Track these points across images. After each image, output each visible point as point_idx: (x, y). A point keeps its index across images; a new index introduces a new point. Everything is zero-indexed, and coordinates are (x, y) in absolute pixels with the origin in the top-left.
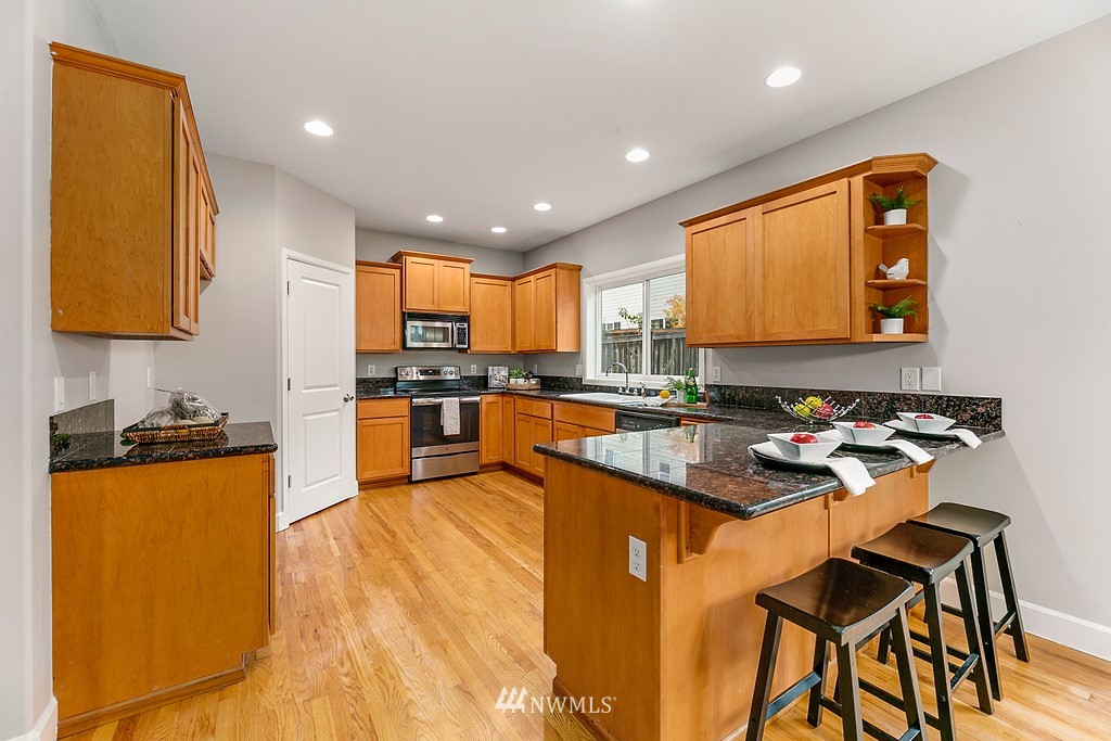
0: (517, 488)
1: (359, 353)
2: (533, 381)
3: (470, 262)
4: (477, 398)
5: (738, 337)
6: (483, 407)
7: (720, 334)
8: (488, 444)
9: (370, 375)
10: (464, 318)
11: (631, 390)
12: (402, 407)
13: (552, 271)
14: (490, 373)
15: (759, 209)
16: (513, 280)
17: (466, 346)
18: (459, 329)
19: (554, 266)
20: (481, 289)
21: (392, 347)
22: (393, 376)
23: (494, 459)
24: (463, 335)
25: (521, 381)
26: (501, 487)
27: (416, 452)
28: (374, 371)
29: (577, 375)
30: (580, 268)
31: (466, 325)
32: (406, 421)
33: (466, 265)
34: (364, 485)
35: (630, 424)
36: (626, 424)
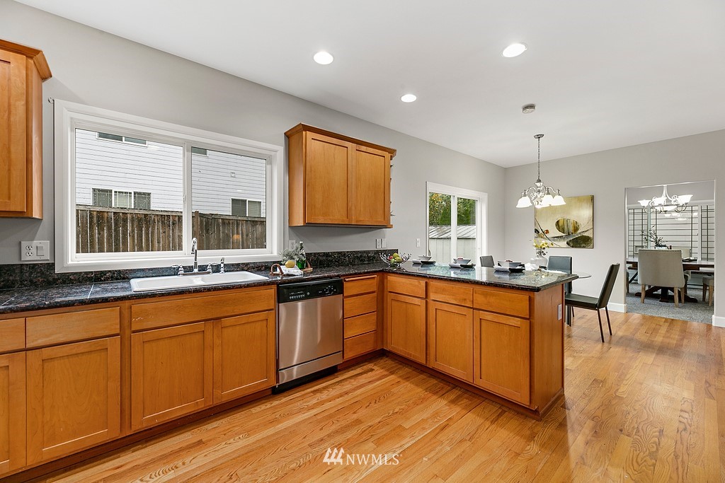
11: (203, 268)
19: (28, 53)
30: (46, 76)
35: (299, 294)
36: (294, 295)
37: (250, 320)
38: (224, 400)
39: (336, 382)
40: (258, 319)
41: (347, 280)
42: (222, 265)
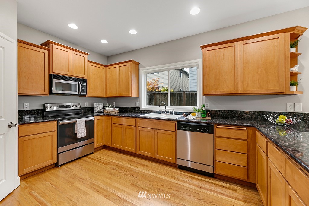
0: (118, 158)
1: (19, 96)
2: (117, 109)
3: (87, 54)
4: (92, 118)
5: (231, 92)
6: (96, 122)
7: (221, 90)
8: (98, 138)
9: (25, 109)
10: (84, 80)
11: (168, 112)
12: (52, 126)
13: (129, 63)
14: (95, 106)
15: (241, 42)
16: (106, 66)
17: (86, 94)
18: (82, 85)
19: (130, 61)
20: (92, 68)
21: (43, 93)
22: (41, 108)
23: (101, 144)
24: (84, 88)
25: (111, 109)
26: (110, 160)
27: (61, 149)
28: (27, 106)
29: (137, 106)
30: (139, 64)
31: (85, 84)
32: (55, 134)
33: (86, 56)
34: (23, 177)
35: (186, 128)
36: (183, 128)
37: (166, 133)
38: (158, 158)
39: (205, 181)
40: (168, 133)
41: (217, 126)
42: (174, 112)
